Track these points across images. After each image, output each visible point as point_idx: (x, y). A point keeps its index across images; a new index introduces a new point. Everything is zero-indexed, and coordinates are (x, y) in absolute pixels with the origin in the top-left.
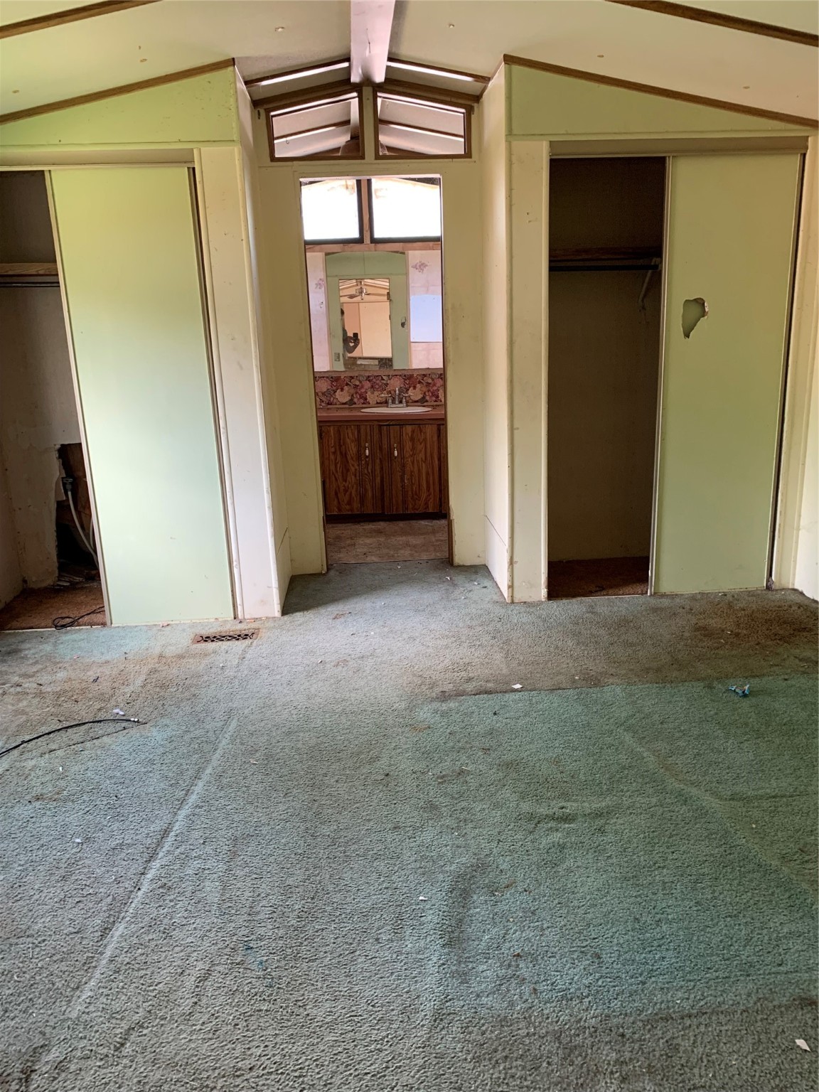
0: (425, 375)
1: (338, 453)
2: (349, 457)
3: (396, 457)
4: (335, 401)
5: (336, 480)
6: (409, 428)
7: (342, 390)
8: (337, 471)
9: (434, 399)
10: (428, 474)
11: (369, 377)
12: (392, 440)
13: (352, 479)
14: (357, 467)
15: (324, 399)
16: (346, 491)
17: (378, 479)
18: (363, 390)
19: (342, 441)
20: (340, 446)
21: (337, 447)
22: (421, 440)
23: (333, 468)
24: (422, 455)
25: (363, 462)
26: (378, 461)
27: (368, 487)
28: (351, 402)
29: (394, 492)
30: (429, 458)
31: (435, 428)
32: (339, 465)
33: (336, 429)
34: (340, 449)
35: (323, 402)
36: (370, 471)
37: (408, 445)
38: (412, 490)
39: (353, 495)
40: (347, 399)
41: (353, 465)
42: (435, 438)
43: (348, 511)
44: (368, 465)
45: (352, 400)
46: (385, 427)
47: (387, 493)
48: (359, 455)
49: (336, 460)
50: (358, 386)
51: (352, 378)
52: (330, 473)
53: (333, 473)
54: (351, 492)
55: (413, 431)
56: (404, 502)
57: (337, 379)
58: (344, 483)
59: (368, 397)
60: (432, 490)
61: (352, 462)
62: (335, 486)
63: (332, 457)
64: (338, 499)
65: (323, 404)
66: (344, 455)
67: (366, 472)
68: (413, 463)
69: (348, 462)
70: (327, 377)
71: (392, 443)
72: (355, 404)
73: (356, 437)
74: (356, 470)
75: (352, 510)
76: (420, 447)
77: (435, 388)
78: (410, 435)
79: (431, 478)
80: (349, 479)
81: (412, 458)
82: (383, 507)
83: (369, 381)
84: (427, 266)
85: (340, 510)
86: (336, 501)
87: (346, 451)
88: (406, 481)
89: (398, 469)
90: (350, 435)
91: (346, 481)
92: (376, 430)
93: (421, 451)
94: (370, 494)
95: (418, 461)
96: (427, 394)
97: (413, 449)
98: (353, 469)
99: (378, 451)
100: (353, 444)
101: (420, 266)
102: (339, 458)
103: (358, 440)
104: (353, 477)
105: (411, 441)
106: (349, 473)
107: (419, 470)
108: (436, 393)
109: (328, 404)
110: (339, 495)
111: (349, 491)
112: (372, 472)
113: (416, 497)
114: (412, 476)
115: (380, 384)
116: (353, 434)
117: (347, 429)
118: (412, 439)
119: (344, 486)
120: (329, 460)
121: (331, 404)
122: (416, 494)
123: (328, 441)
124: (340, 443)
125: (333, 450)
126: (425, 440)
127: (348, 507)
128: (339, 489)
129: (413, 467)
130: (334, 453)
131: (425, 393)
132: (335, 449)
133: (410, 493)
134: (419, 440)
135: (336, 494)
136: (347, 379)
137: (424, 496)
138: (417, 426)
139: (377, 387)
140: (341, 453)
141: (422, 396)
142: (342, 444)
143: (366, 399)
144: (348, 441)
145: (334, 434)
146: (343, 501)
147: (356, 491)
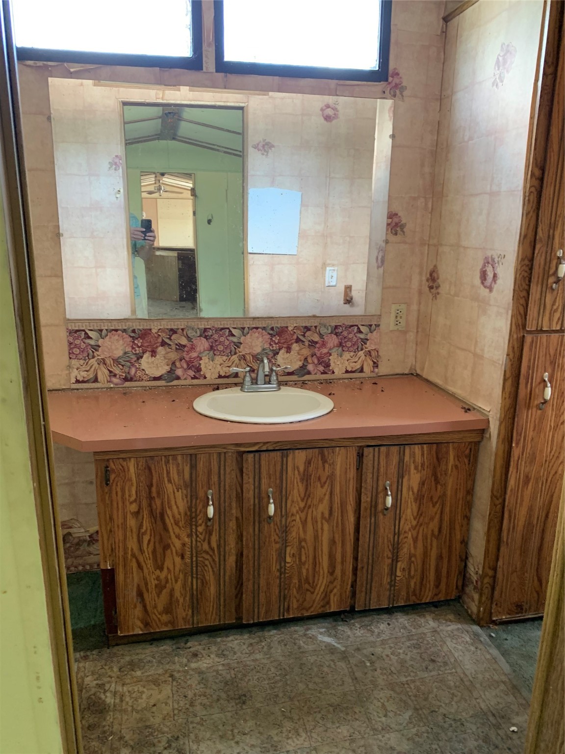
0: (307, 329)
1: (146, 513)
2: (169, 521)
3: (270, 517)
4: (139, 374)
5: (140, 566)
6: (300, 457)
7: (154, 353)
8: (141, 551)
9: (321, 368)
10: (333, 542)
11: (205, 330)
12: (264, 481)
13: (173, 562)
14: (187, 540)
15: (117, 371)
16: (160, 588)
17: (232, 560)
18: (194, 355)
19: (154, 489)
20: (151, 498)
21: (145, 503)
22: (323, 480)
23: (132, 544)
24: (323, 507)
25: (200, 529)
26: (232, 524)
27: (210, 577)
28: (171, 375)
29: (263, 582)
30: (337, 513)
31: (353, 454)
32: (146, 538)
33: (142, 462)
34: (150, 505)
35: (115, 375)
36: (214, 544)
37: (296, 491)
38: (300, 573)
39: (177, 594)
40: (163, 370)
41: (178, 537)
42: (352, 473)
43: (166, 624)
44: (210, 534)
45: (171, 372)
46: (252, 455)
47: (248, 586)
48: (193, 516)
49: (141, 526)
50: (185, 346)
51: (173, 331)
52: (125, 553)
53: (133, 555)
54: (173, 590)
55: (308, 463)
56: (283, 597)
57: (145, 334)
58: (158, 572)
59: (202, 366)
60: (338, 572)
61: (177, 530)
62: (136, 580)
63: (132, 522)
64: (145, 606)
65: (115, 380)
66: (159, 517)
67: (206, 546)
68: (304, 523)
69: (166, 529)
70: (124, 331)
71: (263, 487)
72: (178, 378)
73: (187, 476)
74: (184, 545)
75: (172, 623)
76: (320, 491)
77: (325, 351)
78: (302, 469)
79: (339, 550)
80: (168, 563)
81: (303, 515)
82: (239, 607)
83: (206, 337)
84: (273, 146)
85: (147, 624)
86: (139, 607)
87: (163, 509)
88: (288, 559)
89: (274, 537)
90: (174, 475)
91: (161, 569)
92: (231, 465)
93: (321, 500)
94: (212, 590)
95: (314, 521)
96: (310, 360)
97: (307, 495)
98: (178, 544)
99: (234, 505)
100: (179, 495)
101: (263, 147)
102: (146, 525)
103: (191, 486)
104: (178, 560)
105: (302, 480)
106: (168, 552)
107: (316, 537)
108: (326, 359)
109: (126, 379)
110: (146, 595)
111: (169, 586)
112: (219, 546)
113: (307, 586)
114: (300, 548)
115: (227, 343)
116: (180, 473)
117: (167, 462)
118: (306, 478)
119: (158, 578)
120: (125, 529)
121: (131, 380)
122: (307, 579)
123: (123, 490)
124: (150, 492)
125: (134, 508)
126: (331, 477)
127: (165, 618)
128: (146, 584)
129: (305, 532)
130: (137, 514)
131: (306, 359)
132: (140, 508)
133: (295, 581)
134: (319, 479)
135: (140, 594)
136: (163, 335)
137: (322, 583)
138: (317, 450)
139: (221, 348)
140: (151, 512)
141: (300, 364)
142: (154, 494)
143: (199, 370)
144: (169, 488)
145: (138, 476)
146: (155, 607)
147: (184, 586)
